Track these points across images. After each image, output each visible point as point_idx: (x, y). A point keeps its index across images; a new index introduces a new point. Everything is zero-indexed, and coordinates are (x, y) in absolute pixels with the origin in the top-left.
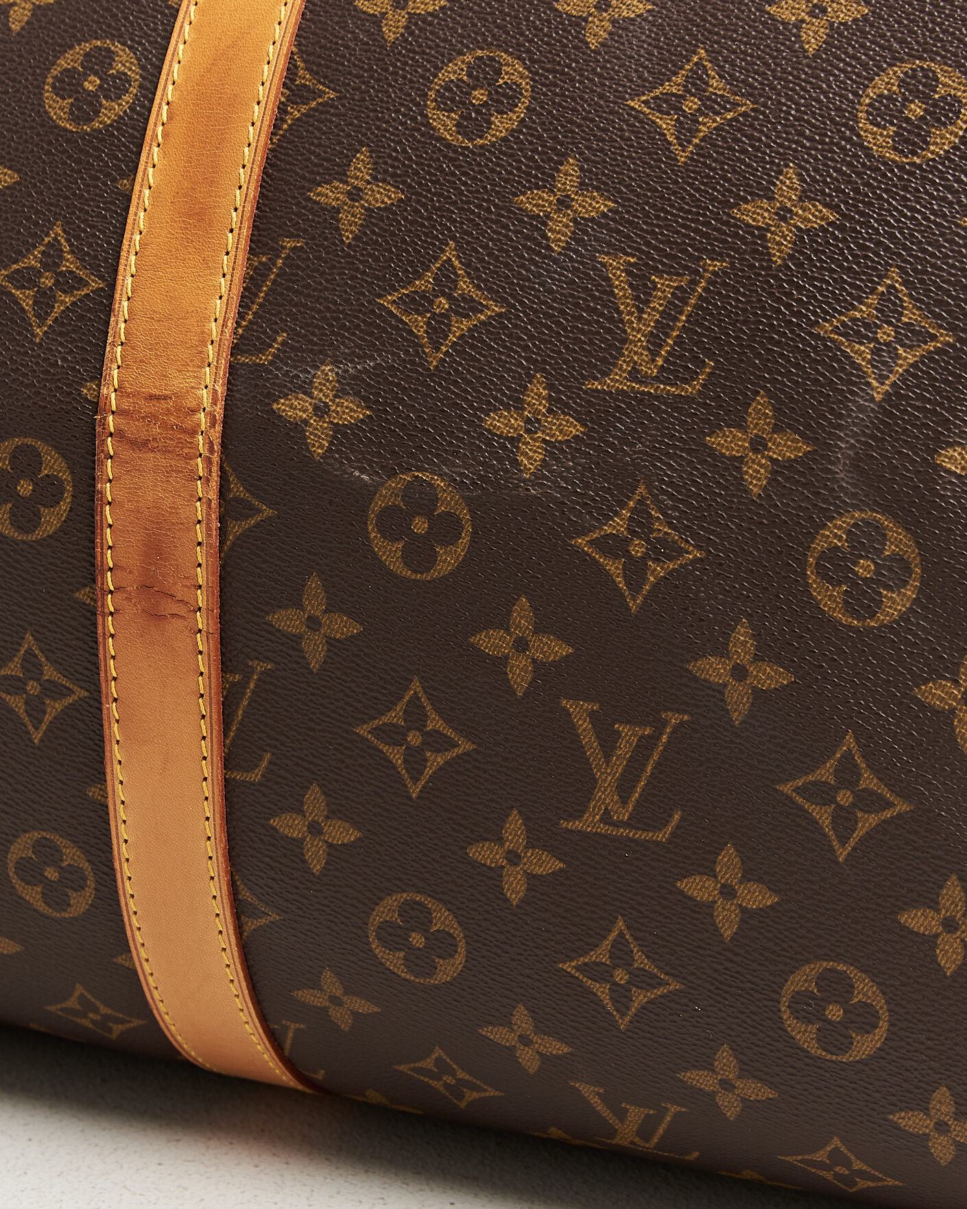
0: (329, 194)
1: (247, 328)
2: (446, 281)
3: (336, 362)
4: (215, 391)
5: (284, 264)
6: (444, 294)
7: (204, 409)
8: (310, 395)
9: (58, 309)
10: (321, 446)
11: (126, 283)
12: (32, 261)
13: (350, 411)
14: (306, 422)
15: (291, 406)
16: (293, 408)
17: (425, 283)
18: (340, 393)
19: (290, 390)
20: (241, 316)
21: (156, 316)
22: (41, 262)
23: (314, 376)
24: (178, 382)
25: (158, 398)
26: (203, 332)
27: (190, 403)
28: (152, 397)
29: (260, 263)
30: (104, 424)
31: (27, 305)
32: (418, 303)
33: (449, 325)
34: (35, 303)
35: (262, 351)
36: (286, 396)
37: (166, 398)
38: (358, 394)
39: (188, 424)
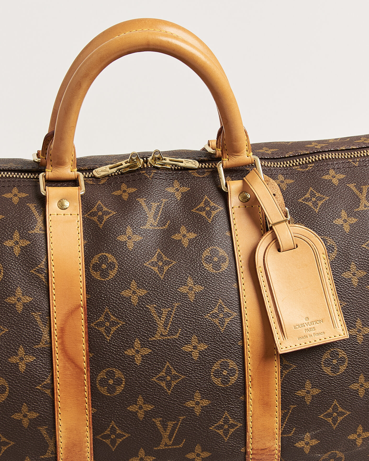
0: (301, 393)
1: (284, 428)
2: (335, 409)
3: (309, 432)
4: (279, 445)
5: (291, 412)
6: (335, 412)
7: (276, 449)
8: (304, 441)
9: (230, 433)
10: (308, 451)
11: (249, 424)
12: (221, 422)
13: (314, 442)
14: (304, 447)
15: (299, 444)
16: (300, 444)
17: (330, 410)
18: (312, 439)
19: (298, 441)
20: (282, 425)
21: (260, 431)
22: (223, 422)
23: (304, 436)
24: (268, 445)
25: (264, 449)
26: (274, 432)
27: (273, 449)
28: (262, 449)
29: (285, 412)
30: (249, 457)
31: (221, 433)
32: (329, 415)
33: (337, 419)
34: (223, 433)
35: (290, 433)
36: (298, 442)
37: (266, 449)
38: (315, 438)
39: (273, 453)
